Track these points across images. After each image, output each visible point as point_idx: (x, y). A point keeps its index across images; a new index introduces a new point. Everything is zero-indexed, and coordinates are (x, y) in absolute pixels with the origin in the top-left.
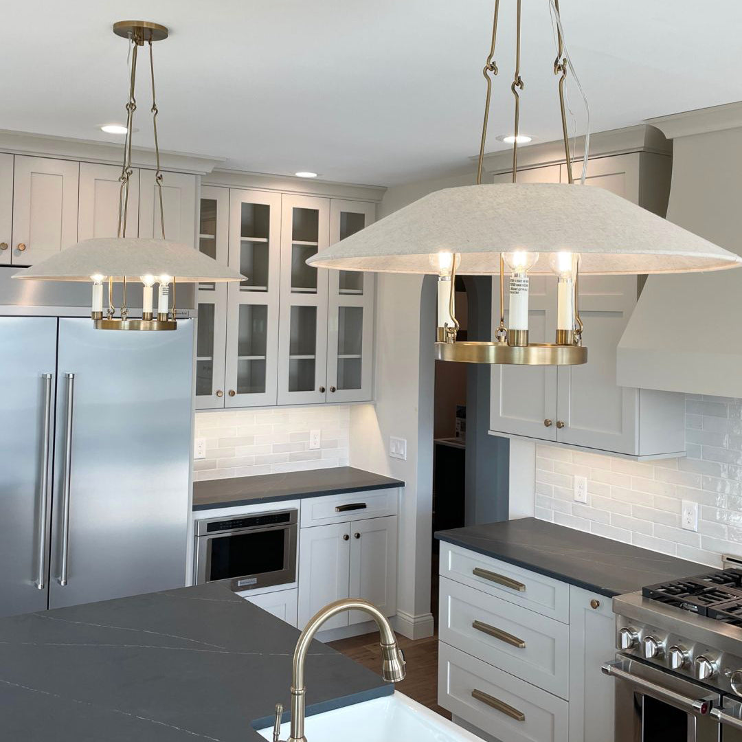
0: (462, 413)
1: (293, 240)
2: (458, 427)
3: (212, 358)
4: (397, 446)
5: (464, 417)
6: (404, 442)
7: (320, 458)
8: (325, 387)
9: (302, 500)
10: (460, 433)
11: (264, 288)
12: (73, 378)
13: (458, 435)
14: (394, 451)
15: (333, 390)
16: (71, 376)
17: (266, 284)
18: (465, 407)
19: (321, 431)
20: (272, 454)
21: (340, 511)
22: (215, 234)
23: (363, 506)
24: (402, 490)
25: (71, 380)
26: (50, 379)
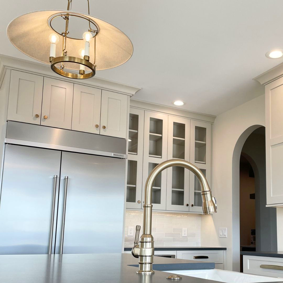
0: (253, 232)
1: (173, 136)
2: (252, 239)
3: (136, 186)
4: (222, 231)
5: (255, 234)
6: (226, 229)
7: (187, 241)
8: (188, 204)
9: (178, 251)
10: (253, 242)
11: (160, 157)
12: (67, 179)
13: (252, 243)
14: (221, 234)
15: (192, 205)
16: (66, 178)
17: (161, 155)
18: (255, 230)
19: (188, 229)
20: (164, 237)
21: (196, 258)
22: (138, 130)
23: (207, 257)
24: (226, 252)
25: (66, 179)
26: (57, 178)
